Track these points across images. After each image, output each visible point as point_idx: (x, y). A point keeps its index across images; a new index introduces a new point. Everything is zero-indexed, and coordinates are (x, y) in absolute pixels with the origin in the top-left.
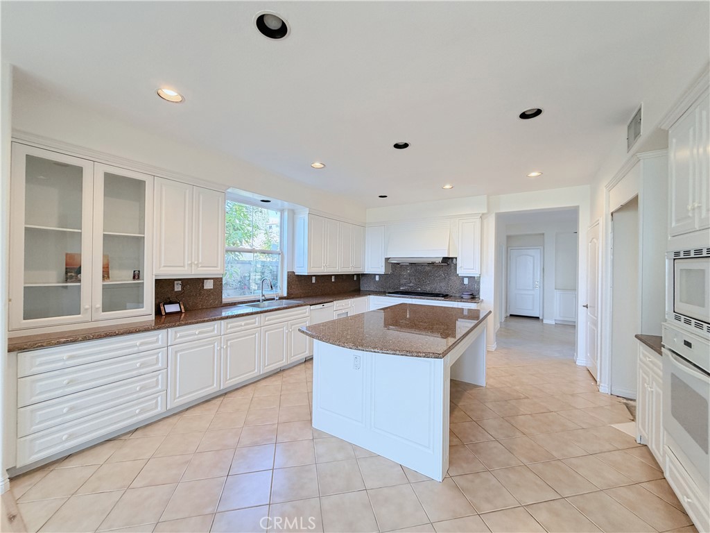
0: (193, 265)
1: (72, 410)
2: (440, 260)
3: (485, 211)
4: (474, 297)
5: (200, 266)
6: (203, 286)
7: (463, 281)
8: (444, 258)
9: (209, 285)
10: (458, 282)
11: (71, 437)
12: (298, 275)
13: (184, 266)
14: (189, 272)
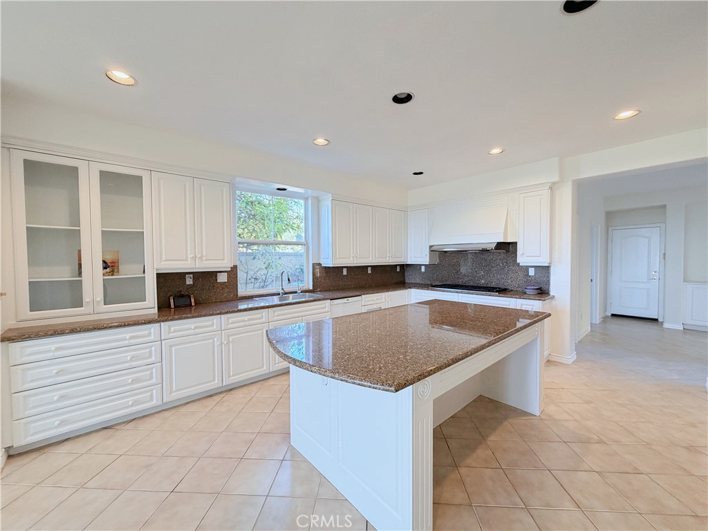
0: (197, 259)
1: (62, 398)
2: (493, 246)
3: (556, 179)
4: (542, 292)
5: (204, 259)
6: (217, 280)
7: (528, 272)
8: (498, 243)
9: (222, 278)
10: (521, 274)
11: (62, 423)
12: (325, 267)
13: (186, 260)
14: (193, 266)
